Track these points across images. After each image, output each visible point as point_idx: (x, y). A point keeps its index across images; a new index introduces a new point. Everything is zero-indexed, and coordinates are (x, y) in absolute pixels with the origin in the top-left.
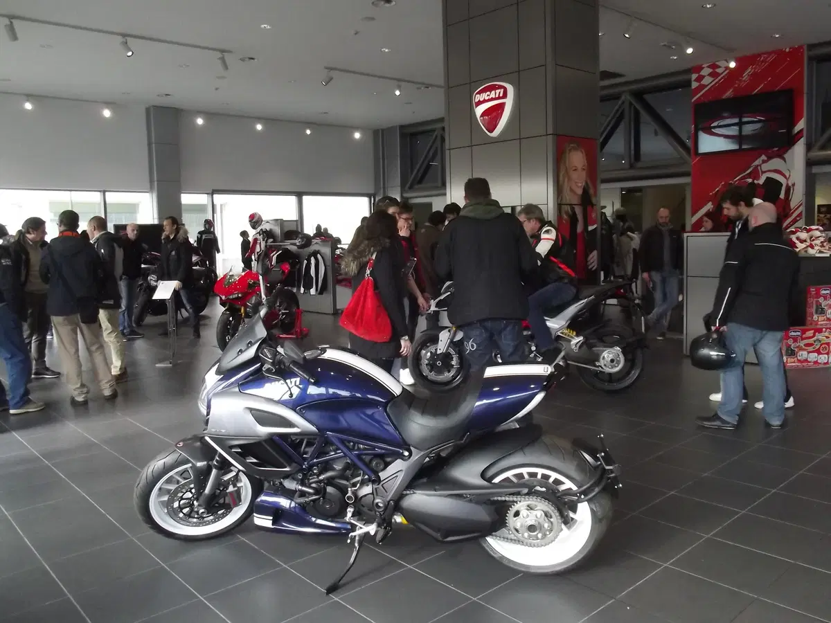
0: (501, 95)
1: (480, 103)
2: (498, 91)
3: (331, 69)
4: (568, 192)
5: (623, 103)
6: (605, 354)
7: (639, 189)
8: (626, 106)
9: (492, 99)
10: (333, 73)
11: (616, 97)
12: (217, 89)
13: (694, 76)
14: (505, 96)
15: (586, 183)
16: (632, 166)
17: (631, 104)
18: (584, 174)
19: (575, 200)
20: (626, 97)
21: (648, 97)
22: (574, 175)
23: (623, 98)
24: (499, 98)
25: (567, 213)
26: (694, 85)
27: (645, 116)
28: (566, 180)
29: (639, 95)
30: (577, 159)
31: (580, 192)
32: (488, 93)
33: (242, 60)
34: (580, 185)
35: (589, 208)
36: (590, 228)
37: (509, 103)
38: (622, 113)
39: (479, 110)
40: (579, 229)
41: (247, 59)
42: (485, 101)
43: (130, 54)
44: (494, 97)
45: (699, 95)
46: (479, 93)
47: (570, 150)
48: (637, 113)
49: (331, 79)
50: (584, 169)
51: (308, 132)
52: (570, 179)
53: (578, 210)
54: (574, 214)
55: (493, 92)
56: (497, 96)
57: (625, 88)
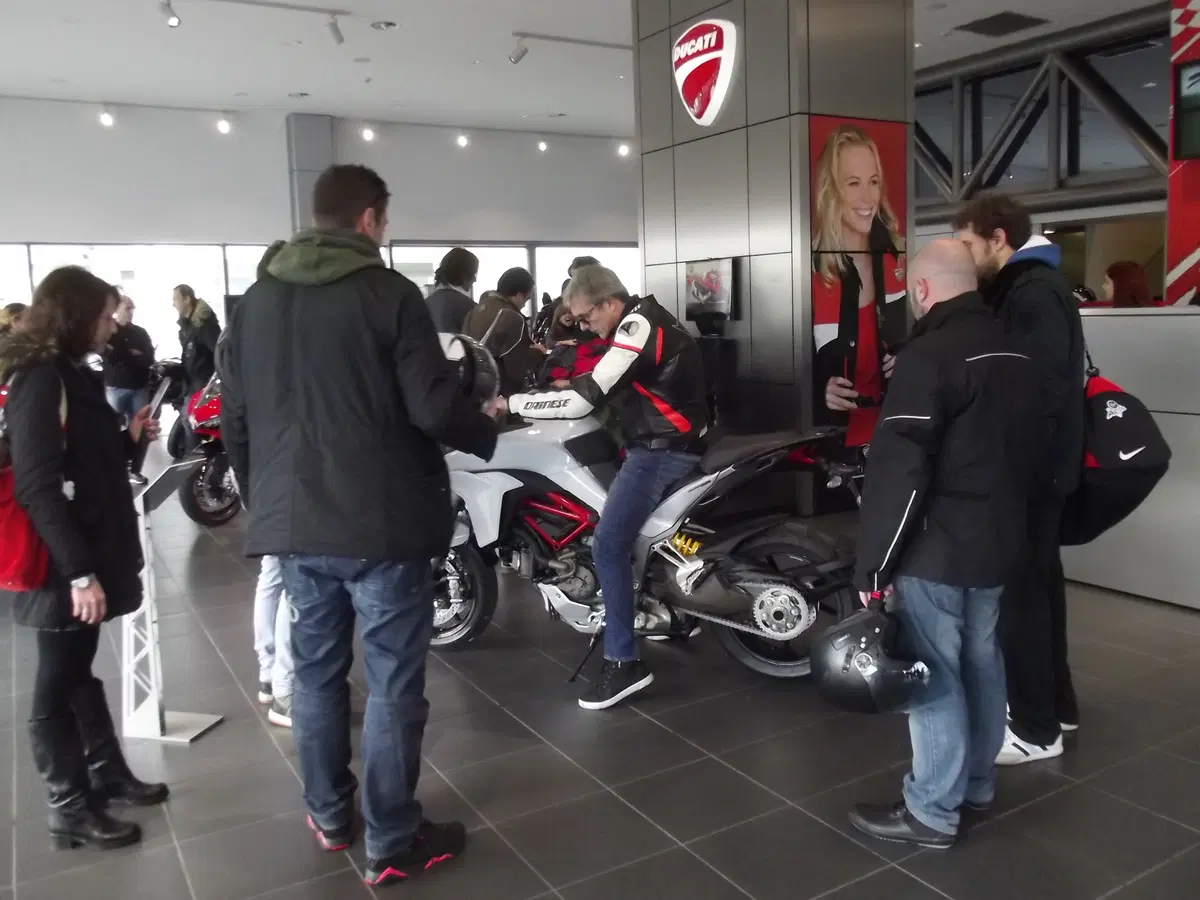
0: (713, 44)
1: (681, 62)
2: (707, 37)
3: (524, 35)
4: (839, 225)
5: (1047, 72)
6: (766, 596)
7: (1079, 226)
8: (1053, 77)
9: (699, 53)
10: (527, 42)
11: (1034, 63)
12: (368, 81)
13: (1176, 13)
14: (719, 45)
15: (882, 210)
16: (1061, 185)
17: (1062, 76)
18: (875, 193)
19: (855, 243)
20: (1052, 63)
21: (1096, 61)
22: (851, 195)
23: (1045, 65)
24: (710, 50)
25: (834, 269)
26: (1176, 29)
27: (1088, 97)
28: (833, 203)
29: (1077, 57)
30: (859, 162)
31: (866, 227)
32: (693, 42)
33: (376, 26)
34: (867, 213)
35: (887, 258)
36: (890, 298)
37: (728, 57)
38: (1045, 96)
39: (681, 75)
40: (865, 298)
41: (383, 26)
42: (688, 58)
43: (174, 21)
44: (701, 49)
45: (1184, 48)
46: (680, 44)
47: (841, 145)
48: (1074, 92)
49: (525, 51)
50: (875, 182)
51: (543, 146)
52: (840, 202)
53: (862, 265)
54: (852, 271)
55: (700, 39)
56: (706, 46)
57: (1050, 46)
